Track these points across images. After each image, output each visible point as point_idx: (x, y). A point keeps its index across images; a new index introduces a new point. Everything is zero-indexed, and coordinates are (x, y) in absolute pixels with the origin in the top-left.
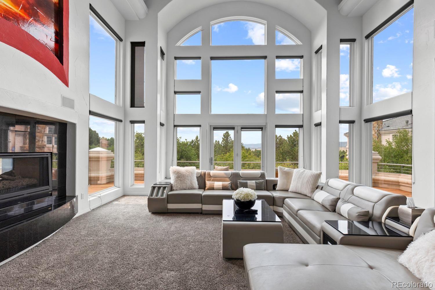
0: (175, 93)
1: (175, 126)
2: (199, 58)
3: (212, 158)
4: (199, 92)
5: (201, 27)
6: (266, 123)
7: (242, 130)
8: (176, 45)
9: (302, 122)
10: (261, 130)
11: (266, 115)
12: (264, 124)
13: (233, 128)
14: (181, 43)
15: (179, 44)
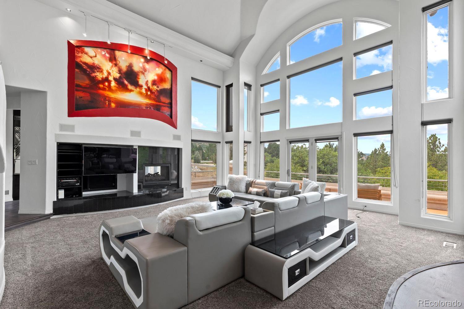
0: (262, 114)
1: (261, 142)
2: (278, 80)
3: (289, 170)
4: (278, 111)
5: (279, 52)
6: (342, 133)
7: (317, 142)
8: (262, 74)
9: (392, 126)
10: (337, 140)
11: (342, 123)
12: (340, 134)
13: (307, 141)
14: (266, 71)
15: (265, 72)
